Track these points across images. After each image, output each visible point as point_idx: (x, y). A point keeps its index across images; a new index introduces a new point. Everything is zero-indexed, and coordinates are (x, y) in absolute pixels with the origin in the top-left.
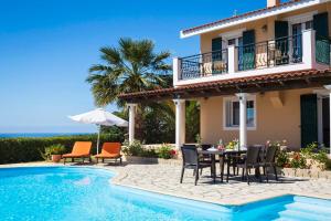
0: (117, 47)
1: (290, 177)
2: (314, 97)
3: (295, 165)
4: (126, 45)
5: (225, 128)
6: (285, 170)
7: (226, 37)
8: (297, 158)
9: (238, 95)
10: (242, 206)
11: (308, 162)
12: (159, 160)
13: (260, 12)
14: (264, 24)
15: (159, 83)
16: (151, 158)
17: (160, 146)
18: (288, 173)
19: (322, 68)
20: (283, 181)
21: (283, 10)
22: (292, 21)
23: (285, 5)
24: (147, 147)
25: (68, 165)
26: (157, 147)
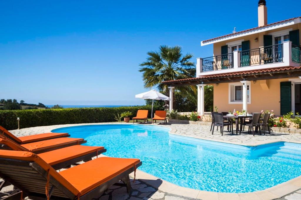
0: (158, 52)
1: (277, 132)
2: (289, 84)
3: (280, 125)
4: (164, 50)
5: (230, 103)
6: (273, 128)
7: (230, 45)
8: (281, 121)
9: (242, 82)
10: (256, 146)
11: (288, 124)
12: (190, 121)
13: (254, 30)
14: (256, 38)
15: (185, 74)
16: (185, 120)
17: (191, 113)
18: (274, 130)
19: (298, 66)
20: (273, 135)
21: (270, 29)
22: (275, 35)
23: (271, 25)
24: (182, 114)
25: (136, 124)
26: (189, 114)
